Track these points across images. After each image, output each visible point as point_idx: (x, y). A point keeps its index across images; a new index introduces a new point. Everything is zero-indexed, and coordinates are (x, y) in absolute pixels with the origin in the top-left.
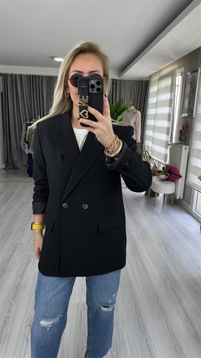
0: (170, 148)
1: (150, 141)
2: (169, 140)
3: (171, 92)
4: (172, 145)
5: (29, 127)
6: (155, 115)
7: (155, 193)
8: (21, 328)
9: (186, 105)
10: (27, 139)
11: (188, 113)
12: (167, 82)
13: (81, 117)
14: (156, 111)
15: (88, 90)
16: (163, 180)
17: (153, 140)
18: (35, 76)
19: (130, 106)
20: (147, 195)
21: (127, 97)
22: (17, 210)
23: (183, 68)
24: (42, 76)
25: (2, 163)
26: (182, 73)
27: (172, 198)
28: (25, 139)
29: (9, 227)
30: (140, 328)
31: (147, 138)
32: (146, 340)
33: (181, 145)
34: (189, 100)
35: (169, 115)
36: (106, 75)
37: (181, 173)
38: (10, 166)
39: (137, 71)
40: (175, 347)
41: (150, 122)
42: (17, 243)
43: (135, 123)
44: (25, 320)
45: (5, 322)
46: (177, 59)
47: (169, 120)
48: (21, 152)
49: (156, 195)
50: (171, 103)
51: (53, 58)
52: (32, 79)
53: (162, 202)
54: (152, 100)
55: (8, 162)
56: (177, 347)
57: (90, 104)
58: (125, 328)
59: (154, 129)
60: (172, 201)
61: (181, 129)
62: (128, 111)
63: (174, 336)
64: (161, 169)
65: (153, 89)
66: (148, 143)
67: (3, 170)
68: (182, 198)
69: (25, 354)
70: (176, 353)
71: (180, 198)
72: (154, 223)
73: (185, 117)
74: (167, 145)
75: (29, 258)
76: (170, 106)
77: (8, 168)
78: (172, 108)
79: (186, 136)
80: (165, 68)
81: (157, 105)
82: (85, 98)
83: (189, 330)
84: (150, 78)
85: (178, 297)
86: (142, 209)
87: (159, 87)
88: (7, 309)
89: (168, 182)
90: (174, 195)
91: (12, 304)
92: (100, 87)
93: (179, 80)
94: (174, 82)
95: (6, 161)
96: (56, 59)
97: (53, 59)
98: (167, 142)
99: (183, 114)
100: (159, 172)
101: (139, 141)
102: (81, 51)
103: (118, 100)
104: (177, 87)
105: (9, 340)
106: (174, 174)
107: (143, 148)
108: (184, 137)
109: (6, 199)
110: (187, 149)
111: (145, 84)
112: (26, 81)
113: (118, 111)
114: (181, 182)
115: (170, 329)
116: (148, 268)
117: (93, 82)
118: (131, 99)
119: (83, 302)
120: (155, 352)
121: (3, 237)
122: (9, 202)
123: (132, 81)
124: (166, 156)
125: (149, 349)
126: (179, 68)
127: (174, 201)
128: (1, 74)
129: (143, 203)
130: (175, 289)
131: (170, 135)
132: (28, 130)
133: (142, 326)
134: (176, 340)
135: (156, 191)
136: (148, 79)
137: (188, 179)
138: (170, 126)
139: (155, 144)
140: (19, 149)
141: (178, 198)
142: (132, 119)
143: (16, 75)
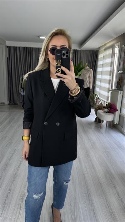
0: (111, 92)
2: (110, 87)
3: (112, 58)
4: (112, 90)
5: (24, 79)
6: (102, 72)
7: (101, 120)
8: (17, 200)
9: (121, 66)
10: (22, 86)
11: (122, 70)
12: (110, 52)
13: (57, 72)
14: (102, 69)
15: (61, 56)
16: (106, 112)
17: (100, 88)
18: (28, 48)
21: (84, 60)
22: (16, 129)
23: (120, 43)
24: (32, 48)
25: (7, 101)
26: (119, 46)
27: (112, 124)
28: (21, 86)
29: (11, 139)
31: (97, 86)
32: (93, 210)
33: (118, 91)
34: (123, 62)
35: (110, 72)
36: (70, 47)
37: (117, 108)
38: (12, 102)
39: (91, 44)
41: (98, 76)
42: (16, 149)
44: (19, 195)
45: (7, 196)
46: (116, 37)
47: (110, 75)
48: (19, 94)
49: (102, 122)
50: (112, 64)
51: (39, 36)
52: (26, 49)
53: (105, 126)
54: (100, 63)
55: (11, 100)
56: (112, 215)
57: (62, 64)
58: (80, 202)
59: (101, 80)
60: (112, 125)
61: (118, 80)
63: (111, 208)
64: (105, 105)
65: (101, 56)
66: (97, 89)
67: (8, 105)
68: (118, 124)
71: (117, 123)
72: (100, 139)
73: (120, 73)
76: (111, 66)
77: (11, 104)
78: (112, 68)
79: (121, 85)
80: (108, 43)
81: (103, 65)
82: (59, 61)
83: (120, 204)
85: (113, 184)
86: (92, 130)
87: (105, 54)
88: (8, 188)
89: (109, 113)
90: (113, 121)
91: (11, 185)
92: (68, 55)
93: (117, 50)
94: (114, 51)
96: (41, 38)
97: (39, 37)
98: (109, 89)
99: (119, 72)
100: (104, 107)
101: (91, 88)
102: (55, 34)
103: (79, 63)
104: (115, 54)
105: (9, 207)
106: (113, 109)
107: (94, 93)
109: (10, 122)
110: (122, 93)
111: (96, 53)
113: (79, 69)
114: (117, 113)
115: (108, 204)
117: (64, 52)
121: (7, 145)
122: (11, 124)
123: (88, 51)
124: (108, 97)
125: (95, 215)
126: (117, 43)
127: (113, 125)
128: (7, 47)
129: (93, 126)
130: (112, 180)
131: (111, 84)
132: (23, 81)
133: (91, 202)
134: (112, 210)
135: (102, 119)
136: (98, 50)
137: (122, 112)
138: (111, 79)
139: (102, 90)
140: (18, 92)
141: (115, 123)
143: (16, 47)
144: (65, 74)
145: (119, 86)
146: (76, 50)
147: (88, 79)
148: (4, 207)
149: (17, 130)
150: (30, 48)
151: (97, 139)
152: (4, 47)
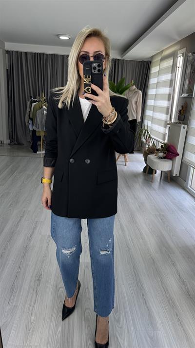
0: (169, 127)
1: (149, 120)
2: (168, 119)
3: (172, 73)
4: (171, 124)
5: (33, 104)
6: (155, 95)
7: (153, 170)
8: (31, 282)
9: (186, 86)
10: (31, 116)
11: (187, 93)
12: (169, 63)
14: (156, 91)
15: (91, 71)
16: (161, 158)
17: (153, 120)
18: (40, 54)
19: (132, 86)
21: (128, 76)
22: (23, 182)
23: (185, 48)
24: (47, 54)
25: (7, 139)
26: (183, 54)
27: (169, 175)
28: (29, 115)
29: (16, 196)
31: (147, 118)
32: (143, 295)
33: (180, 124)
34: (189, 80)
35: (169, 95)
36: (107, 54)
37: (178, 152)
38: (15, 141)
39: (140, 51)
40: (169, 301)
41: (150, 102)
42: (25, 211)
43: (136, 102)
44: (34, 275)
45: (17, 276)
46: (180, 40)
47: (169, 100)
48: (26, 128)
49: (154, 172)
50: (171, 83)
51: (58, 36)
52: (37, 56)
53: (159, 179)
54: (153, 81)
55: (12, 138)
56: (171, 301)
57: (92, 82)
58: (123, 284)
59: (154, 108)
60: (169, 178)
61: (181, 108)
62: (130, 91)
63: (168, 292)
64: (159, 147)
65: (154, 70)
66: (147, 123)
67: (8, 146)
68: (178, 175)
71: (176, 175)
72: (151, 197)
73: (184, 98)
74: (166, 124)
75: (36, 223)
76: (171, 86)
77: (13, 143)
78: (173, 88)
80: (167, 49)
81: (158, 85)
83: (182, 288)
84: (152, 59)
85: (172, 261)
86: (140, 185)
87: (161, 67)
88: (17, 266)
89: (166, 159)
90: (171, 172)
92: (100, 68)
93: (180, 60)
94: (175, 62)
95: (11, 136)
96: (61, 37)
97: (59, 37)
98: (166, 122)
99: (183, 95)
100: (158, 150)
101: (139, 120)
103: (119, 80)
104: (177, 68)
106: (172, 152)
107: (143, 128)
108: (183, 117)
109: (13, 171)
110: (186, 128)
111: (147, 65)
112: (31, 59)
113: (120, 90)
114: (178, 159)
115: (164, 287)
116: (145, 236)
117: (95, 65)
118: (132, 79)
122: (15, 174)
123: (134, 61)
124: (164, 135)
125: (146, 302)
126: (180, 49)
127: (170, 178)
128: (7, 51)
129: (141, 179)
130: (170, 254)
131: (169, 114)
132: (32, 107)
133: (139, 284)
134: (170, 296)
135: (154, 168)
136: (150, 60)
137: (185, 157)
138: (170, 106)
139: (154, 124)
140: (23, 125)
141: (174, 175)
142: (134, 98)
143: (21, 52)
145: (183, 115)
146: (116, 60)
147: (134, 106)
148: (12, 292)
149: (25, 182)
150: (43, 54)
151: (146, 198)
152: (1, 51)
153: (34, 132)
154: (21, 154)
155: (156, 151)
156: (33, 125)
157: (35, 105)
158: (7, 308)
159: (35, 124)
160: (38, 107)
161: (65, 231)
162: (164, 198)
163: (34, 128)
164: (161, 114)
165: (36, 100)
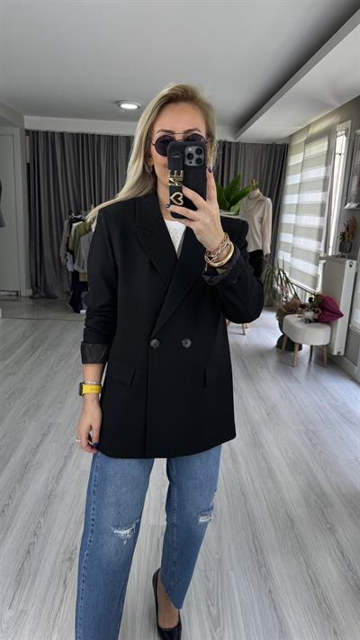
0: (324, 264)
1: (287, 252)
2: (322, 249)
3: (326, 166)
4: (327, 258)
5: (75, 225)
6: (297, 205)
7: (294, 343)
8: (55, 562)
9: (353, 187)
10: (70, 247)
11: (356, 201)
12: (320, 147)
14: (299, 198)
15: (184, 161)
16: (308, 321)
17: (293, 250)
18: (87, 135)
19: (253, 189)
20: (281, 348)
21: (247, 173)
22: (52, 368)
23: (350, 122)
24: (99, 136)
25: (26, 288)
26: (347, 130)
27: (325, 354)
28: (67, 245)
29: (37, 395)
30: (260, 571)
31: (282, 246)
32: (270, 591)
33: (343, 259)
34: (359, 178)
35: (323, 205)
36: (210, 135)
37: (341, 309)
38: (41, 292)
39: (268, 127)
40: (320, 604)
41: (288, 218)
42: (51, 423)
43: (262, 219)
44: (62, 550)
45: (29, 552)
46: (339, 105)
47: (322, 215)
48: (60, 267)
49: (297, 348)
50: (326, 184)
51: (118, 103)
52: (82, 140)
53: (307, 360)
54: (292, 180)
55: (36, 285)
56: (324, 605)
57: (186, 183)
58: (232, 569)
59: (295, 230)
60: (325, 358)
61: (344, 230)
62: (249, 198)
63: (319, 586)
64: (306, 301)
65: (294, 160)
66: (284, 256)
67: (29, 299)
68: (342, 354)
69: (61, 604)
70: (321, 615)
71: (339, 353)
72: (291, 396)
73: (350, 210)
74: (318, 258)
75: (71, 448)
76: (325, 189)
77: (37, 295)
78: (328, 193)
79: (351, 243)
80: (316, 122)
81: (301, 187)
82: (179, 174)
84: (290, 140)
85: (328, 523)
86: (270, 372)
87: (307, 155)
88: (31, 530)
89: (318, 324)
90: (328, 347)
91: (40, 522)
92: (202, 157)
93: (341, 143)
94: (332, 146)
95: (34, 284)
96: (124, 106)
97: (119, 106)
98: (317, 254)
99: (348, 205)
100: (303, 306)
101: (268, 250)
102: (171, 100)
103: (231, 178)
104: (337, 155)
105: (34, 581)
106: (329, 311)
107: (276, 265)
108: (349, 245)
109: (34, 348)
110: (354, 266)
111: (281, 151)
112: (71, 145)
113: (232, 197)
114: (341, 324)
115: (312, 575)
117: (190, 149)
118: (255, 177)
119: (161, 524)
120: (285, 612)
121: (25, 413)
122: (37, 353)
123: (258, 145)
124: (315, 278)
125: (275, 606)
126: (341, 123)
127: (328, 358)
128: (27, 132)
129: (272, 361)
130: (324, 509)
131: (323, 241)
132: (73, 230)
133: (263, 568)
134: (322, 594)
135: (296, 340)
136: (286, 142)
137: (354, 319)
138: (325, 225)
139: (297, 257)
140: (57, 263)
141: (335, 353)
142: (256, 212)
143: (53, 133)
144: (194, 208)
145: (347, 245)
146: (224, 142)
147: (258, 226)
148: (18, 582)
150: (93, 135)
151: (282, 397)
152: (17, 132)
153: (76, 274)
154: (53, 315)
155: (300, 309)
156: (74, 262)
157: (78, 226)
158: (8, 614)
159: (77, 261)
160: (82, 231)
161: (124, 490)
162: (315, 397)
163: (76, 268)
164: (308, 240)
165: (79, 217)
